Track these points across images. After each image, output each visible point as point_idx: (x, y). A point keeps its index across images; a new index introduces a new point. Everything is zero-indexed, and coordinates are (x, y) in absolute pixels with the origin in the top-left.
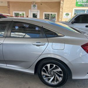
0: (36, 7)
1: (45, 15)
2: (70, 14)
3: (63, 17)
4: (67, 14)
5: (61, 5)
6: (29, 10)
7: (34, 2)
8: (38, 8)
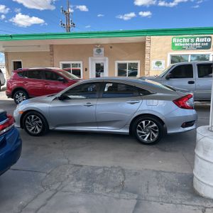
0: (102, 53)
1: (119, 65)
2: (163, 62)
3: (152, 68)
4: (158, 63)
5: (147, 48)
6: (90, 58)
7: (98, 44)
8: (106, 54)
